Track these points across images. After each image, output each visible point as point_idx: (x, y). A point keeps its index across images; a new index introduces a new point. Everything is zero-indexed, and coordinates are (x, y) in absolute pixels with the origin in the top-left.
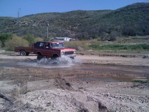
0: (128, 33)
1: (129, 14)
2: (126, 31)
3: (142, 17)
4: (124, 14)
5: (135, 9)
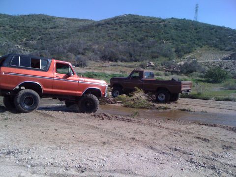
0: (108, 57)
1: (116, 29)
2: (107, 53)
3: (132, 35)
4: (109, 29)
5: (125, 23)
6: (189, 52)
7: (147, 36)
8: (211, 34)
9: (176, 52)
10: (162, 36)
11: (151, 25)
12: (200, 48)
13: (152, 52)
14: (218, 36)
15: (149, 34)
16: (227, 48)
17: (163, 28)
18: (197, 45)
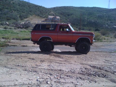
6: (26, 18)
7: (4, 8)
8: (36, 9)
9: (20, 17)
10: (12, 9)
11: (5, 2)
12: (31, 16)
13: (7, 17)
14: (39, 10)
15: (5, 7)
16: (43, 16)
17: (12, 4)
18: (30, 14)
